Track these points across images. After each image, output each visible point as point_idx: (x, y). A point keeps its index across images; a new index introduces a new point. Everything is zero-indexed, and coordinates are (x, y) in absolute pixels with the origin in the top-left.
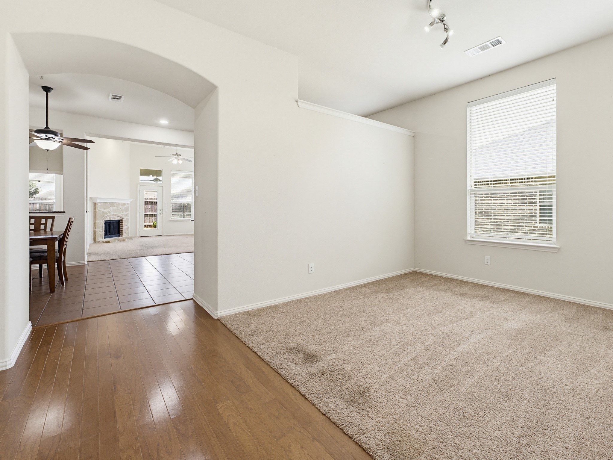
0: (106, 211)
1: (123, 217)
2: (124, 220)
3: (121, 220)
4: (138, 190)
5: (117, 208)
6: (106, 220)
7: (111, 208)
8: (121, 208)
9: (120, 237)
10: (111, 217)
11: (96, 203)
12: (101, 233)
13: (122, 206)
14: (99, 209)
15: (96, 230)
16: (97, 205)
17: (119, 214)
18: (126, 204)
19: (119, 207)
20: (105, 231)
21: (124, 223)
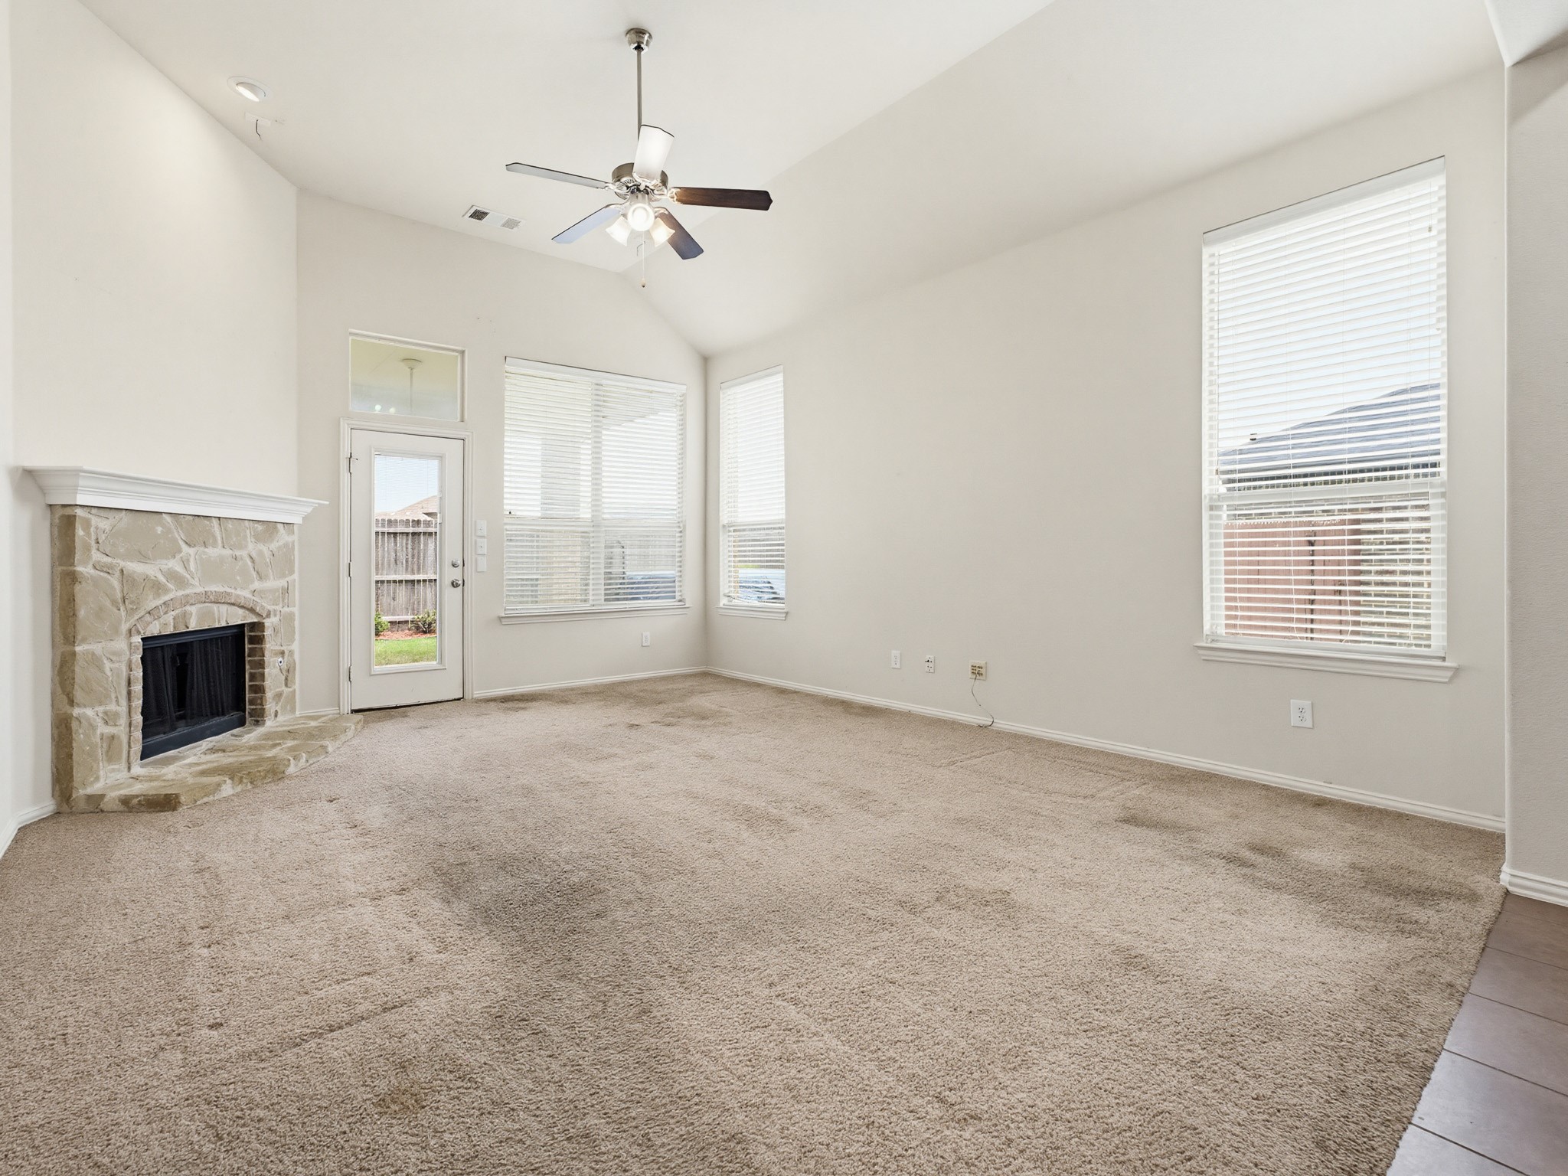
0: (150, 570)
1: (264, 605)
2: (267, 622)
3: (257, 626)
4: (345, 454)
5: (227, 552)
6: (154, 629)
7: (192, 551)
8: (254, 555)
9: (250, 736)
10: (193, 609)
11: (68, 511)
12: (120, 730)
13: (258, 538)
14: (96, 556)
15: (76, 711)
16: (80, 532)
17: (239, 592)
18: (276, 528)
19: (241, 547)
20: (144, 713)
21: (270, 645)
